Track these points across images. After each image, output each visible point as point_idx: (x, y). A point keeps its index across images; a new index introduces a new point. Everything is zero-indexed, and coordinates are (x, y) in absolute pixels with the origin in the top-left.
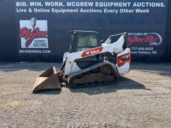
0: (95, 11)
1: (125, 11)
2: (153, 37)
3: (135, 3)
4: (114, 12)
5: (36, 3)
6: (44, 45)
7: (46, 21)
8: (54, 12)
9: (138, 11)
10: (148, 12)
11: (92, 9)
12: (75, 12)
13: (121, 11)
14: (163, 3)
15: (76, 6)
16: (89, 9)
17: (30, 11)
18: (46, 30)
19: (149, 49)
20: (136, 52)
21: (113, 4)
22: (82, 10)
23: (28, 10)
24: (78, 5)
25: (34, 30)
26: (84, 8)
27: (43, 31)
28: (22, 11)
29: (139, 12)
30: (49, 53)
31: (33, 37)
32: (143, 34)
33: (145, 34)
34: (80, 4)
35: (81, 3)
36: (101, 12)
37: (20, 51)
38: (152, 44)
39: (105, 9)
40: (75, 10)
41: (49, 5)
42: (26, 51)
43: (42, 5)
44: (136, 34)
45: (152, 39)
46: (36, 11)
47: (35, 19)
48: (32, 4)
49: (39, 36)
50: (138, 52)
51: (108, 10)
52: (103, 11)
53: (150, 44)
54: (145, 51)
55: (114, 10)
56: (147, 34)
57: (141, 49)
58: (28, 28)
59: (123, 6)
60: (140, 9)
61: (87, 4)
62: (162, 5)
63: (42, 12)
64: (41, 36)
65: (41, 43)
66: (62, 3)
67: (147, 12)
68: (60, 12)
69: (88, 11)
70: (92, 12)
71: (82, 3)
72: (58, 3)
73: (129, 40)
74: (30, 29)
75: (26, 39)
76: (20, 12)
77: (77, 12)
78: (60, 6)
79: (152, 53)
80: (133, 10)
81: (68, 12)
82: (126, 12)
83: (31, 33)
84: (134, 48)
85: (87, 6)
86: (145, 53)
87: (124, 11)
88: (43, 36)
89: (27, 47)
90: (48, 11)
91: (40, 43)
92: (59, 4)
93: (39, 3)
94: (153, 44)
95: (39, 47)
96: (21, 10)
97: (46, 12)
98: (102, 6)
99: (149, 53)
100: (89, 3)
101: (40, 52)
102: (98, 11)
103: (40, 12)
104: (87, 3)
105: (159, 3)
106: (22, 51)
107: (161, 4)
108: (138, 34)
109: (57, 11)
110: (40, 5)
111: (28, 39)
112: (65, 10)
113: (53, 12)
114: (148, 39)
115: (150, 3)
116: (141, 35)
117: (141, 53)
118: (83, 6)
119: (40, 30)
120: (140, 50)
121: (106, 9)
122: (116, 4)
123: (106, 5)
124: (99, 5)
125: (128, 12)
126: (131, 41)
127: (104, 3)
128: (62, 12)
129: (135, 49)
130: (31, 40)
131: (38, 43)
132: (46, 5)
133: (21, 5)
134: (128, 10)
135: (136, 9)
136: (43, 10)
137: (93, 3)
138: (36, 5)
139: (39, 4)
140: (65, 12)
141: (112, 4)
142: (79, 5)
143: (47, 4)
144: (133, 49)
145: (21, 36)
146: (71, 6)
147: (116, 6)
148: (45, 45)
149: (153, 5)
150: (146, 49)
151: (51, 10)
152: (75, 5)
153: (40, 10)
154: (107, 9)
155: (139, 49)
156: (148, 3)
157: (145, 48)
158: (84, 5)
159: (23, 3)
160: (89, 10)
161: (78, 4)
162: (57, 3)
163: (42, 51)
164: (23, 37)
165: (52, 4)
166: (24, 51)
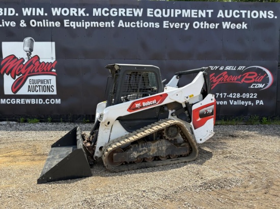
0: (146, 25)
1: (203, 26)
2: (256, 75)
3: (221, 11)
4: (181, 27)
5: (34, 9)
6: (49, 88)
7: (54, 43)
8: (68, 26)
9: (226, 25)
10: (246, 28)
11: (140, 22)
12: (109, 26)
13: (196, 25)
14: (272, 12)
15: (110, 15)
16: (136, 22)
17: (23, 24)
18: (53, 61)
19: (250, 96)
20: (226, 103)
21: (180, 13)
22: (121, 24)
23: (18, 23)
24: (113, 13)
25: (29, 60)
26: (126, 19)
27: (46, 62)
28: (7, 25)
29: (228, 27)
30: (58, 105)
31: (26, 75)
32: (237, 68)
33: (241, 68)
34: (118, 11)
35: (120, 10)
36: (159, 26)
37: (2, 100)
38: (254, 86)
39: (165, 22)
40: (109, 23)
41: (59, 14)
42: (13, 101)
43: (46, 14)
44: (225, 68)
45: (255, 78)
46: (35, 25)
47: (31, 40)
48: (26, 12)
49: (38, 71)
50: (229, 103)
51: (170, 24)
52: (161, 25)
53: (251, 87)
54: (241, 99)
55: (182, 24)
56: (245, 68)
57: (234, 97)
58: (19, 56)
59: (200, 16)
60: (230, 23)
61: (131, 12)
62: (271, 14)
63: (44, 26)
64: (43, 71)
65: (43, 85)
66: (84, 9)
67: (243, 28)
68: (80, 26)
69: (133, 25)
70: (141, 26)
71: (122, 11)
72: (76, 10)
73: (212, 80)
74: (22, 58)
75: (14, 78)
76: (3, 25)
77: (113, 26)
78: (80, 15)
79: (255, 103)
80: (217, 25)
81: (95, 26)
82: (205, 27)
83: (24, 65)
84: (221, 94)
85: (131, 15)
86: (243, 103)
87: (200, 25)
88: (47, 71)
89: (15, 92)
90: (58, 24)
91: (40, 84)
92: (77, 13)
93: (41, 10)
94: (256, 87)
95: (38, 93)
96: (5, 23)
97: (53, 26)
98: (159, 15)
99: (250, 103)
100: (134, 10)
101: (40, 101)
102: (152, 24)
103: (41, 26)
104: (131, 9)
105: (265, 12)
106: (5, 100)
107: (269, 13)
108: (228, 68)
109: (73, 25)
110: (42, 14)
111: (17, 77)
112: (88, 23)
113: (65, 26)
114: (246, 77)
115: (249, 12)
116: (234, 69)
117: (235, 103)
118: (124, 15)
119: (41, 61)
120: (232, 99)
121: (168, 22)
122: (186, 13)
123: (166, 14)
124: (153, 14)
125: (208, 27)
126: (214, 81)
127: (164, 10)
128: (83, 26)
129: (223, 95)
130: (22, 78)
131: (37, 85)
132: (54, 14)
133: (5, 14)
134: (208, 24)
135: (223, 23)
136: (47, 23)
137: (142, 10)
138: (34, 14)
139: (40, 12)
140: (89, 26)
141: (178, 12)
142: (116, 13)
143: (56, 11)
144: (219, 96)
145: (5, 72)
146: (100, 15)
147: (186, 16)
148: (51, 89)
149: (255, 14)
150: (244, 96)
151: (62, 24)
152: (108, 14)
153: (41, 22)
154: (170, 22)
155: (231, 96)
156: (246, 11)
157: (241, 94)
158: (125, 13)
159: (10, 9)
160: (134, 23)
161: (114, 11)
162: (74, 10)
163: (44, 101)
164: (8, 74)
165: (65, 12)
166: (9, 101)
